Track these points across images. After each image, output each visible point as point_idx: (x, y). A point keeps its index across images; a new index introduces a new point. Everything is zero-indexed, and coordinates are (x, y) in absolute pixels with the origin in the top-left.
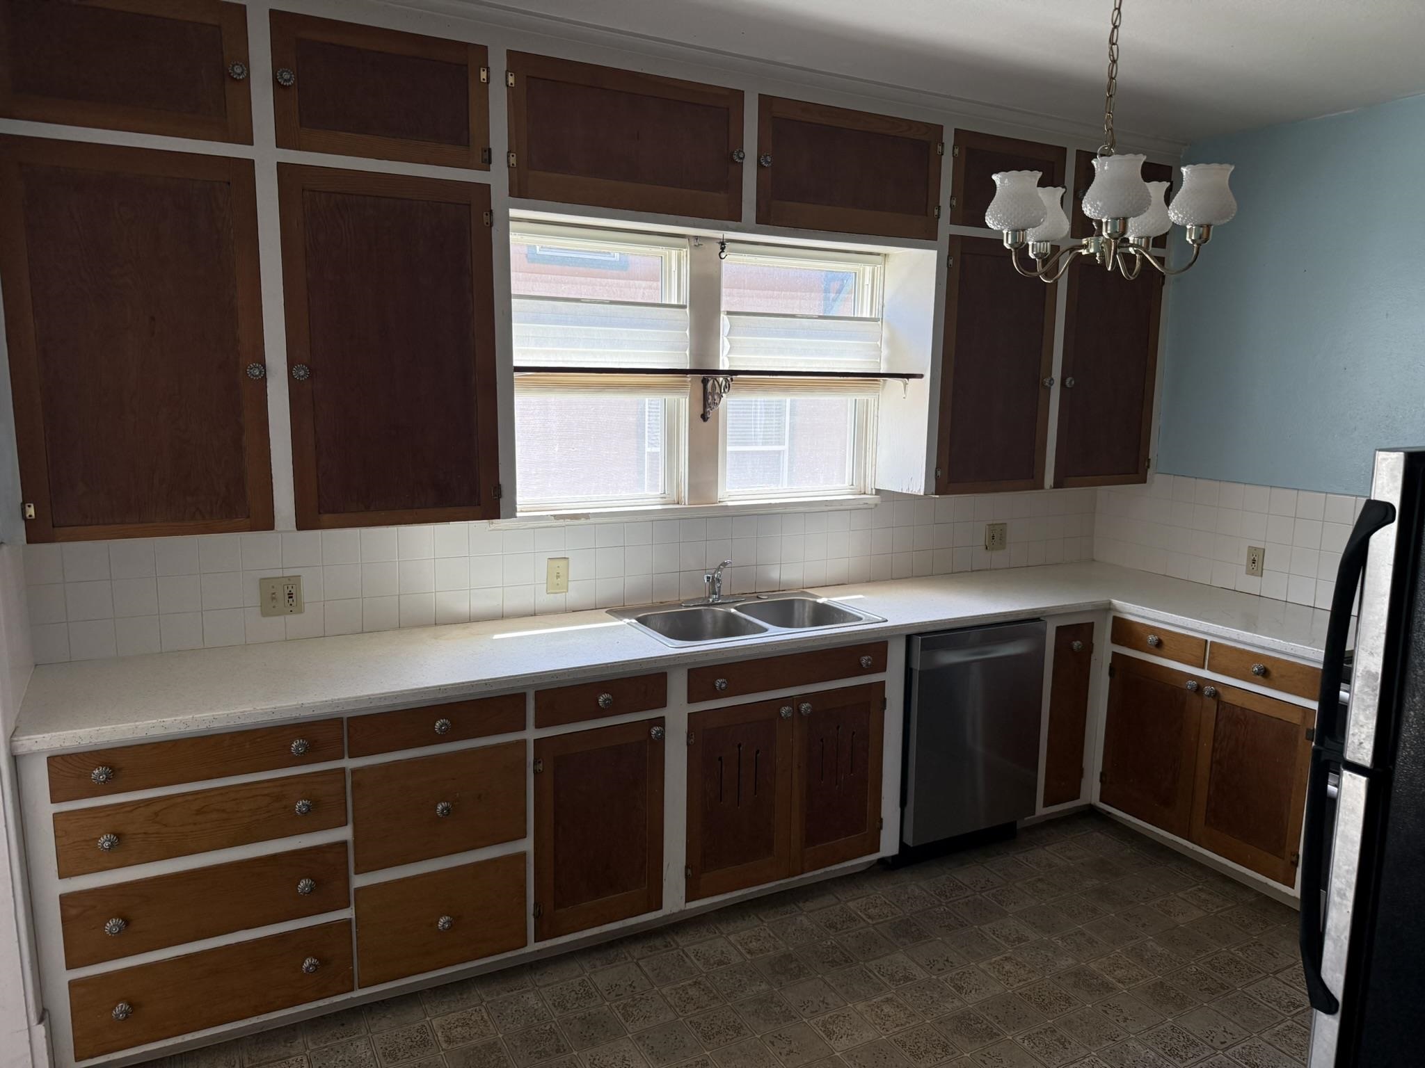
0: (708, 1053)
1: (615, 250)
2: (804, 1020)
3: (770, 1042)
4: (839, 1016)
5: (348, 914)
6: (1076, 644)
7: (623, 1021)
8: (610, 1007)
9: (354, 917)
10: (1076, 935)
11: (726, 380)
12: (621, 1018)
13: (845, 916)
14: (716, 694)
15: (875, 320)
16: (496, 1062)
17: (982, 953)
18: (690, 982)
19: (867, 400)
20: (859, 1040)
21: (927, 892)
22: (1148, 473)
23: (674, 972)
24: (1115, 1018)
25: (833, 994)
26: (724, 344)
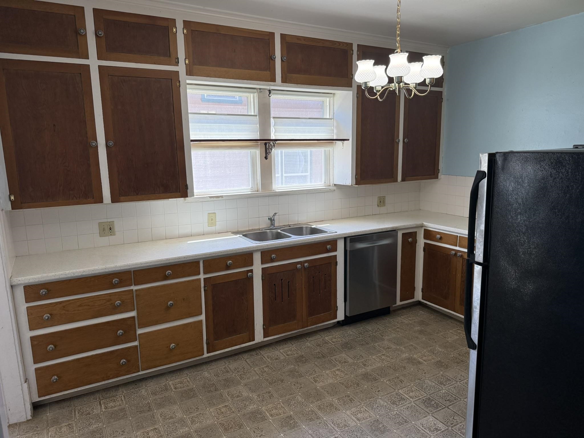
0: (271, 389)
1: (237, 95)
2: (307, 377)
3: (294, 384)
4: (319, 375)
5: (136, 343)
6: (410, 240)
7: (240, 380)
8: (235, 375)
9: (138, 344)
10: (410, 346)
11: (273, 143)
12: (239, 379)
13: (324, 342)
14: (272, 261)
15: (331, 119)
16: (193, 395)
17: (374, 353)
18: (265, 366)
19: (329, 150)
20: (326, 383)
21: (355, 333)
22: (439, 175)
23: (259, 363)
24: (421, 373)
25: (318, 368)
26: (272, 129)
